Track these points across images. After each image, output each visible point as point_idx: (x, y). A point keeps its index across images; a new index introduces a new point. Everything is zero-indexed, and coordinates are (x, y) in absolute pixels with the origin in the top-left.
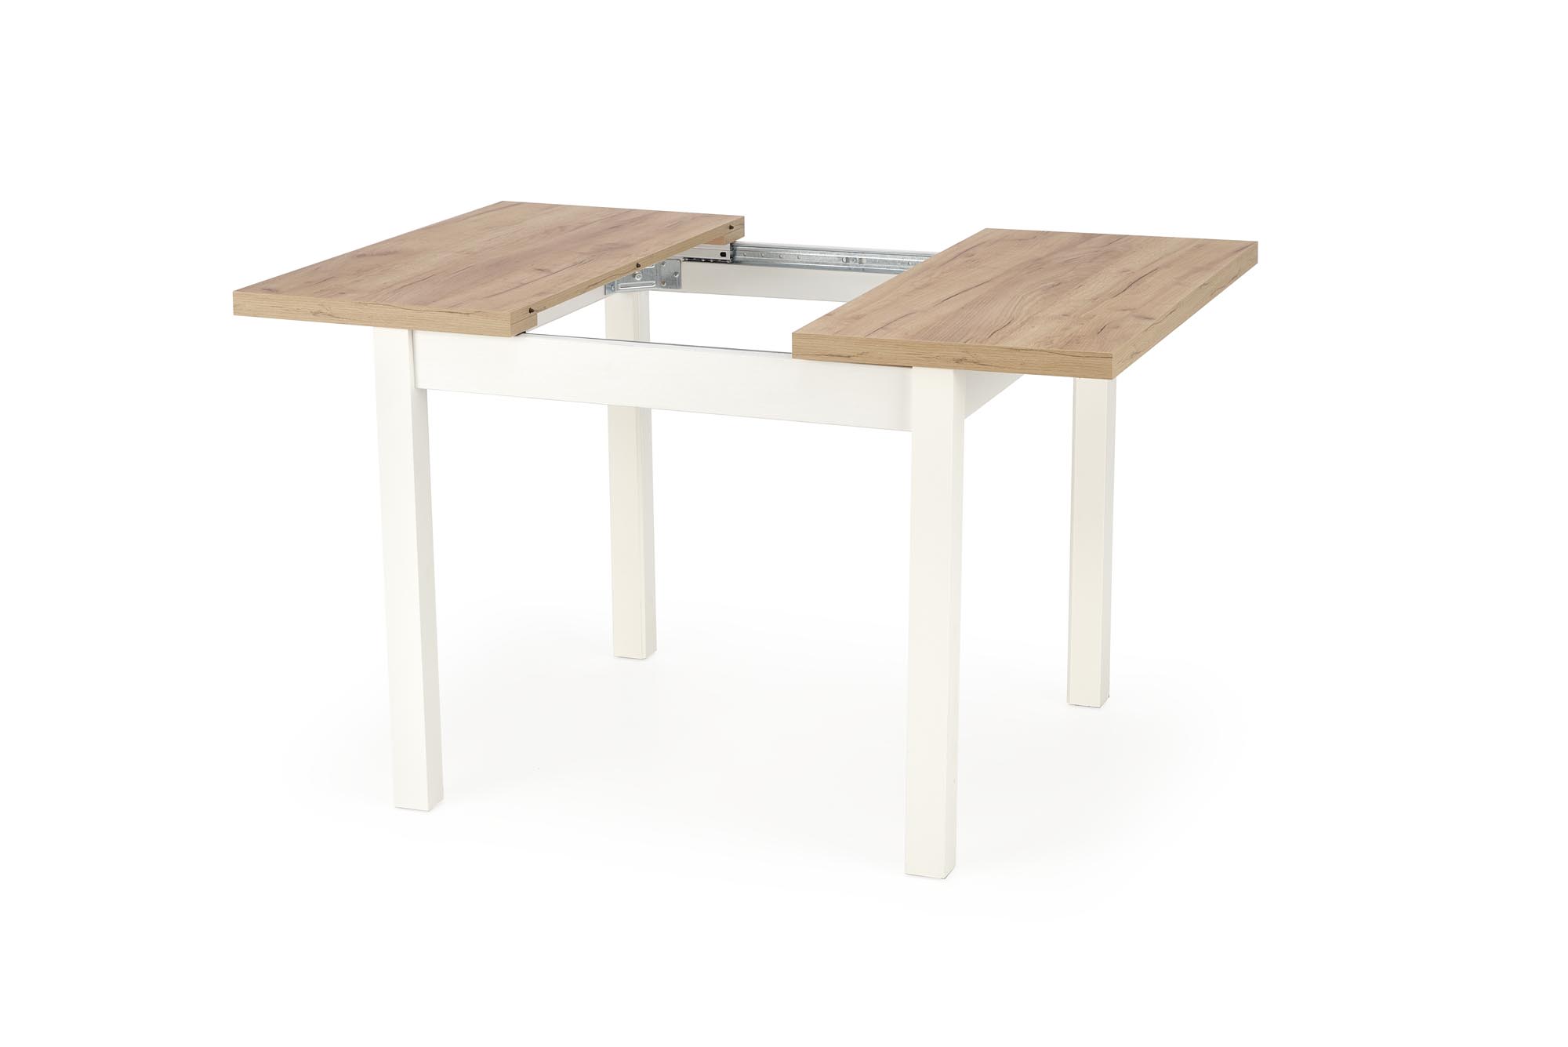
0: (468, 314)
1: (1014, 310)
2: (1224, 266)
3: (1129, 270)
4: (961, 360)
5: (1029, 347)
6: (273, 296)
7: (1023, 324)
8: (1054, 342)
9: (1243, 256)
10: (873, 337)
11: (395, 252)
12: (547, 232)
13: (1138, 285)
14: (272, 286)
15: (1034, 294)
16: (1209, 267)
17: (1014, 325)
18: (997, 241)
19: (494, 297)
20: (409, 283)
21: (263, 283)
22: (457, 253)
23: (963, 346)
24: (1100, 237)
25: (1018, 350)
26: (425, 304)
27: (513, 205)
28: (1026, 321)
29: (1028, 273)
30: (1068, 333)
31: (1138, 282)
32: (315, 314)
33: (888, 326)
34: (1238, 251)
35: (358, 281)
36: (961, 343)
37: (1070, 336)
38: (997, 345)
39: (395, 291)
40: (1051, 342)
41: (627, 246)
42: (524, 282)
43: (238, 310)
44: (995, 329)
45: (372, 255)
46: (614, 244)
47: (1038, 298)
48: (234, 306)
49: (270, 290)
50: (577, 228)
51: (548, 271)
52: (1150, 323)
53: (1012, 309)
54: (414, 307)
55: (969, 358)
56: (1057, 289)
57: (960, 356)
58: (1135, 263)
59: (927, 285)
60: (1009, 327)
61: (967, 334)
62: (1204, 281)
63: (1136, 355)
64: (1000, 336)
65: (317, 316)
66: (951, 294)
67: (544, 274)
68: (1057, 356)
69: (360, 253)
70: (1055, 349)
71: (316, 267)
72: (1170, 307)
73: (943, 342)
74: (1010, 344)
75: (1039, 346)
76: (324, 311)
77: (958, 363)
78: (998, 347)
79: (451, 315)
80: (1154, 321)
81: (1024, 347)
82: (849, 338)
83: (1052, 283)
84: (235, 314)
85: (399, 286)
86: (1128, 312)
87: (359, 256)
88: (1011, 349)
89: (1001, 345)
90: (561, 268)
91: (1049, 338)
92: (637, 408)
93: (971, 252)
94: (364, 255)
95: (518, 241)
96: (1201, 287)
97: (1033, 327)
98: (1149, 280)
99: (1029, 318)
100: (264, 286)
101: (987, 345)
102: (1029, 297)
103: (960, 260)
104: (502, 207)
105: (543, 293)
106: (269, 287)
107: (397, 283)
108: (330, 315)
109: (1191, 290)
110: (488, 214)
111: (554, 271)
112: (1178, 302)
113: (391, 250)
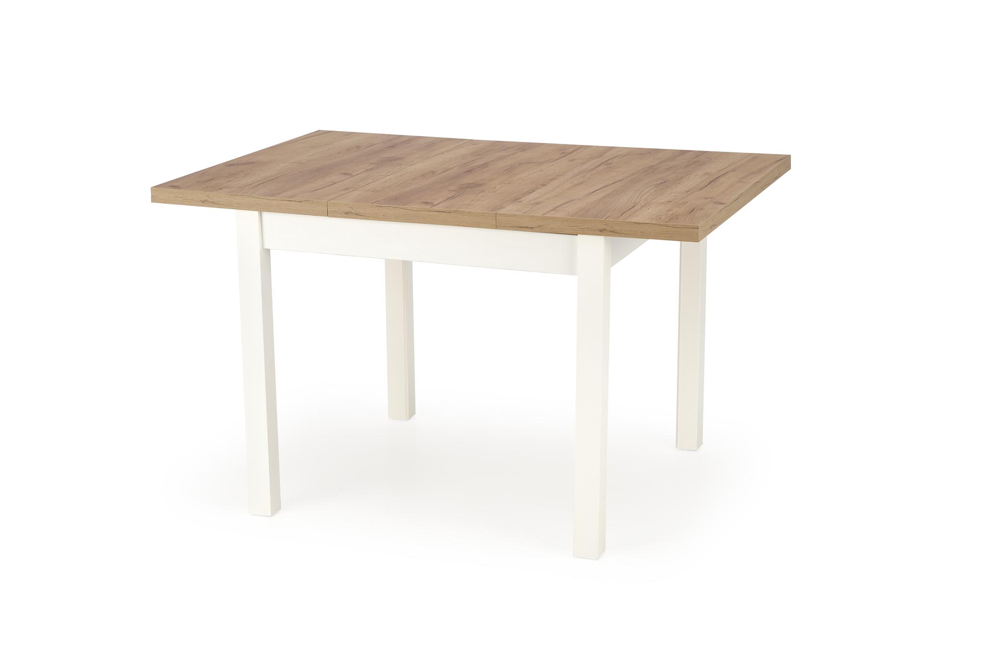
0: (300, 202)
2: (769, 171)
3: (709, 174)
4: (603, 230)
5: (647, 222)
6: (176, 190)
7: (642, 207)
8: (662, 219)
9: (781, 164)
10: (547, 215)
11: (253, 163)
12: (348, 150)
14: (175, 184)
15: (649, 189)
16: (760, 171)
17: (636, 208)
18: (626, 155)
19: (317, 191)
20: (262, 182)
21: (172, 181)
22: (292, 163)
23: (605, 221)
24: (691, 153)
25: (640, 223)
26: (273, 195)
27: (325, 133)
28: (645, 205)
29: (646, 175)
30: (671, 213)
31: (715, 181)
32: (203, 202)
33: (557, 209)
34: (778, 161)
35: (230, 181)
36: (603, 219)
37: (672, 214)
38: (626, 221)
39: (253, 188)
40: (660, 219)
41: (400, 159)
42: (336, 181)
43: (154, 199)
44: (624, 211)
45: (239, 164)
47: (653, 190)
48: (152, 197)
49: (174, 187)
50: (368, 147)
51: (350, 174)
52: (723, 206)
53: (635, 198)
54: (267, 198)
55: (608, 229)
56: (663, 185)
57: (602, 227)
58: (713, 169)
59: (581, 183)
60: (633, 210)
61: (606, 213)
62: (756, 181)
63: (714, 227)
64: (628, 215)
65: (204, 203)
66: (597, 188)
67: (348, 177)
68: (663, 227)
70: (662, 223)
71: (203, 172)
72: (736, 196)
73: (591, 219)
74: (634, 220)
75: (652, 222)
76: (209, 200)
77: (601, 232)
78: (626, 222)
79: (290, 203)
80: (725, 206)
81: (643, 222)
82: (532, 216)
83: (660, 182)
84: (152, 202)
85: (256, 184)
86: (709, 200)
87: (230, 165)
88: (635, 223)
89: (628, 220)
90: (359, 172)
91: (659, 216)
92: (402, 261)
93: (610, 162)
94: (232, 165)
95: (330, 155)
96: (755, 184)
97: (648, 209)
98: (722, 180)
99: (646, 203)
100: (170, 184)
101: (619, 220)
102: (646, 190)
103: (602, 167)
104: (319, 133)
105: (347, 188)
106: (173, 185)
107: (255, 182)
108: (212, 203)
109: (749, 186)
110: (310, 138)
111: (354, 174)
112: (740, 193)
113: (250, 161)
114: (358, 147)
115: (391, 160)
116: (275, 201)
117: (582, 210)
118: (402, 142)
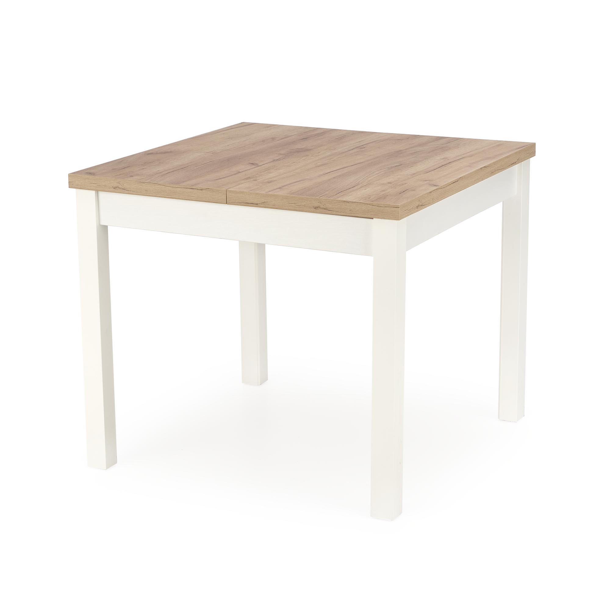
1: (362, 180)
5: (354, 201)
6: (91, 177)
7: (361, 187)
9: (521, 151)
10: (270, 193)
11: (171, 152)
12: (263, 141)
13: (445, 167)
14: (92, 171)
15: (381, 171)
17: (355, 188)
20: (173, 170)
21: (87, 169)
22: (207, 153)
23: (318, 199)
24: (448, 138)
28: (364, 186)
29: (388, 158)
30: (384, 193)
32: (115, 188)
33: (284, 187)
34: (520, 148)
35: (143, 169)
36: (318, 197)
39: (162, 176)
40: (370, 198)
41: (308, 150)
42: (240, 171)
43: (71, 185)
44: (343, 190)
46: (302, 149)
47: (383, 172)
48: (69, 183)
49: (90, 174)
50: (283, 139)
51: (257, 164)
55: (322, 206)
56: (397, 168)
57: (316, 204)
58: (454, 154)
59: (324, 164)
61: (325, 192)
64: (342, 194)
66: (334, 170)
67: (253, 167)
68: (367, 206)
69: (150, 152)
70: (367, 202)
71: (121, 161)
73: (308, 197)
74: (344, 199)
75: (360, 200)
76: (120, 186)
77: (316, 209)
78: (337, 200)
80: (437, 188)
81: (352, 200)
82: (257, 194)
83: (396, 164)
84: (69, 187)
86: (428, 182)
87: (148, 154)
88: (344, 201)
89: (339, 199)
90: (265, 162)
91: (370, 195)
93: (365, 146)
94: (152, 153)
95: (244, 146)
96: (481, 168)
97: (366, 189)
99: (368, 184)
100: (87, 172)
101: (332, 199)
102: (377, 172)
103: (355, 150)
104: (243, 125)
105: (249, 178)
106: (90, 172)
107: (167, 170)
108: (123, 189)
109: (474, 170)
110: (232, 130)
111: (260, 164)
112: (460, 177)
113: (169, 151)
114: (273, 139)
115: (299, 151)
116: (179, 189)
117: (305, 188)
118: (316, 135)
